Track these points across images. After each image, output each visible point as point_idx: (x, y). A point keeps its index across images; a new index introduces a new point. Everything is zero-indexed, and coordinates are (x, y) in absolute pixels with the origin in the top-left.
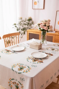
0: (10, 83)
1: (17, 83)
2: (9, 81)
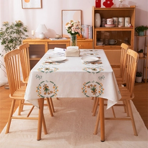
0: (84, 89)
2: (83, 86)
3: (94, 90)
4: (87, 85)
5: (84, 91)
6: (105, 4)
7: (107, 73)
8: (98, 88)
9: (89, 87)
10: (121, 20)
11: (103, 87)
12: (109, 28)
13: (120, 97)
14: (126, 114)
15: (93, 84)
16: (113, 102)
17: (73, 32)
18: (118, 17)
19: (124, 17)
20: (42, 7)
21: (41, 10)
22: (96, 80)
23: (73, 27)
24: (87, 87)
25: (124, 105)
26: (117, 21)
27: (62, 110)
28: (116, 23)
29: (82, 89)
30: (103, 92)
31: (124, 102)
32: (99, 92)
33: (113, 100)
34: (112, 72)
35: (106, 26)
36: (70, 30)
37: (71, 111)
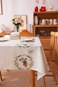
0: (16, 62)
1: (24, 58)
2: (15, 60)
3: (25, 63)
4: (19, 58)
5: (16, 64)
6: (41, 10)
7: (36, 47)
8: (28, 61)
9: (20, 60)
10: (51, 20)
11: (33, 60)
12: (43, 25)
13: (49, 69)
14: (55, 83)
15: (24, 57)
16: (42, 74)
17: (16, 23)
18: (49, 19)
19: (53, 19)
20: (2, 14)
21: (2, 15)
22: (27, 53)
23: (16, 19)
24: (18, 61)
25: (53, 76)
26: (49, 21)
27: (8, 79)
28: (48, 23)
29: (14, 61)
30: (33, 64)
31: (53, 73)
32: (30, 64)
33: (42, 72)
34: (41, 47)
35: (42, 24)
36: (14, 22)
37: (14, 80)
